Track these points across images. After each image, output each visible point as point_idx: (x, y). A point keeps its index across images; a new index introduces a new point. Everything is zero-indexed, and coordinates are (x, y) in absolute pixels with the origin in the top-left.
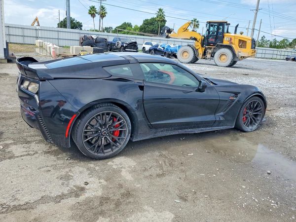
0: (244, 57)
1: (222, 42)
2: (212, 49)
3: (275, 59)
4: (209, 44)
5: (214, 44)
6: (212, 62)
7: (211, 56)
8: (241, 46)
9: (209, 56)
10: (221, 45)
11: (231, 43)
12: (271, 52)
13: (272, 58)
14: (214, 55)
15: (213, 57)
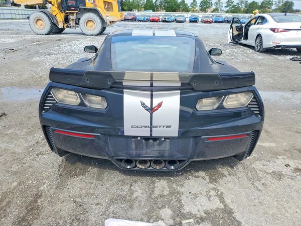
0: (113, 22)
1: (85, 5)
2: (75, 15)
3: (16, 19)
4: (69, 8)
5: (76, 8)
6: (78, 30)
7: (76, 23)
8: (107, 8)
9: (72, 23)
10: (84, 9)
11: (96, 5)
12: (9, 12)
13: (12, 19)
14: (79, 21)
15: (78, 24)
